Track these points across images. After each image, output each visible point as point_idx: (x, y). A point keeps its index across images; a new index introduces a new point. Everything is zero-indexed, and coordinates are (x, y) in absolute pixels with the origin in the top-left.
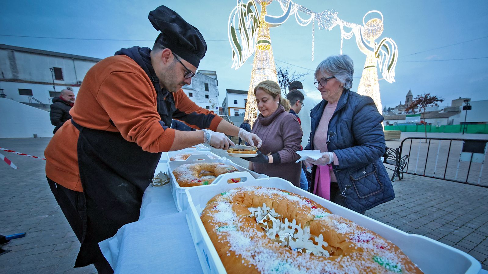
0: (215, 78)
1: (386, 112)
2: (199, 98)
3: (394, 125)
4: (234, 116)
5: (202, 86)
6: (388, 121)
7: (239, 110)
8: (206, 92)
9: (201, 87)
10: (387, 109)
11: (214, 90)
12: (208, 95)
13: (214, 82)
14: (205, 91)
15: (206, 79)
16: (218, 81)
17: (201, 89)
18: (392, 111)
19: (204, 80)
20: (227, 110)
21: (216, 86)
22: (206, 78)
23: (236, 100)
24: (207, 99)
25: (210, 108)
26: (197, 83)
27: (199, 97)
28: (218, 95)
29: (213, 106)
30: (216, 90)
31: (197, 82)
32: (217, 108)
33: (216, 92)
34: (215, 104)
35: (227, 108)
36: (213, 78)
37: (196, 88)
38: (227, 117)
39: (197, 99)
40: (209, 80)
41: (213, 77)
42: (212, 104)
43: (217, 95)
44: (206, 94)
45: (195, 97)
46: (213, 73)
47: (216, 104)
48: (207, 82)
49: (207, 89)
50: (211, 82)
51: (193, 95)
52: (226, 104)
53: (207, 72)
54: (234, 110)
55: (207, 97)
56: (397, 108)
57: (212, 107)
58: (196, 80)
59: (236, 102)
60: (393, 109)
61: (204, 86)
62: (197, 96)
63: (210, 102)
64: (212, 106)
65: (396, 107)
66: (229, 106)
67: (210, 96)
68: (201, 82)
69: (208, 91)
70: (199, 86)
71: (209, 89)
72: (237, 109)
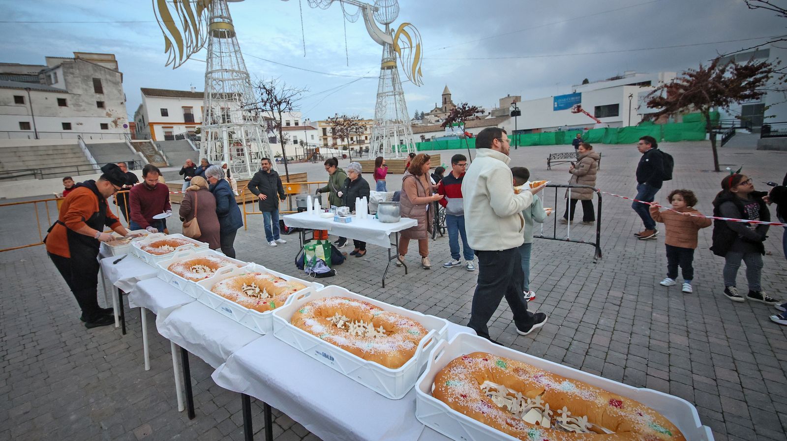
0: (115, 69)
1: (419, 119)
2: (82, 108)
3: (431, 140)
4: (163, 139)
5: (87, 85)
6: (423, 134)
7: (172, 127)
8: (98, 95)
9: (85, 87)
10: (420, 114)
11: (116, 92)
12: (102, 101)
13: (114, 76)
14: (94, 94)
15: (95, 71)
16: (122, 75)
17: (86, 90)
18: (426, 117)
19: (92, 72)
20: (148, 130)
21: (119, 84)
22: (96, 68)
23: (163, 109)
24: (100, 110)
25: (109, 126)
26: (76, 79)
27: (81, 106)
28: (125, 101)
29: (115, 122)
30: (120, 91)
31: (74, 77)
32: (125, 126)
33: (121, 94)
34: (119, 119)
35: (146, 123)
36: (109, 67)
37: (74, 88)
38: (150, 142)
39: (78, 111)
40: (102, 72)
41: (111, 66)
42: (113, 119)
43: (123, 101)
44: (99, 100)
45: (72, 106)
46: (110, 58)
47: (122, 119)
48: (98, 76)
49: (99, 89)
50: (108, 77)
51: (69, 102)
52: (143, 116)
53: (95, 57)
54: (163, 127)
55: (100, 105)
56: (433, 113)
57: (113, 124)
58: (72, 74)
59: (164, 113)
60: (428, 114)
61: (91, 84)
62: (76, 105)
63: (109, 115)
64: (113, 122)
65: (432, 111)
66: (150, 121)
67: (107, 104)
68: (84, 76)
69: (102, 95)
70: (80, 85)
71: (105, 90)
72: (167, 126)
